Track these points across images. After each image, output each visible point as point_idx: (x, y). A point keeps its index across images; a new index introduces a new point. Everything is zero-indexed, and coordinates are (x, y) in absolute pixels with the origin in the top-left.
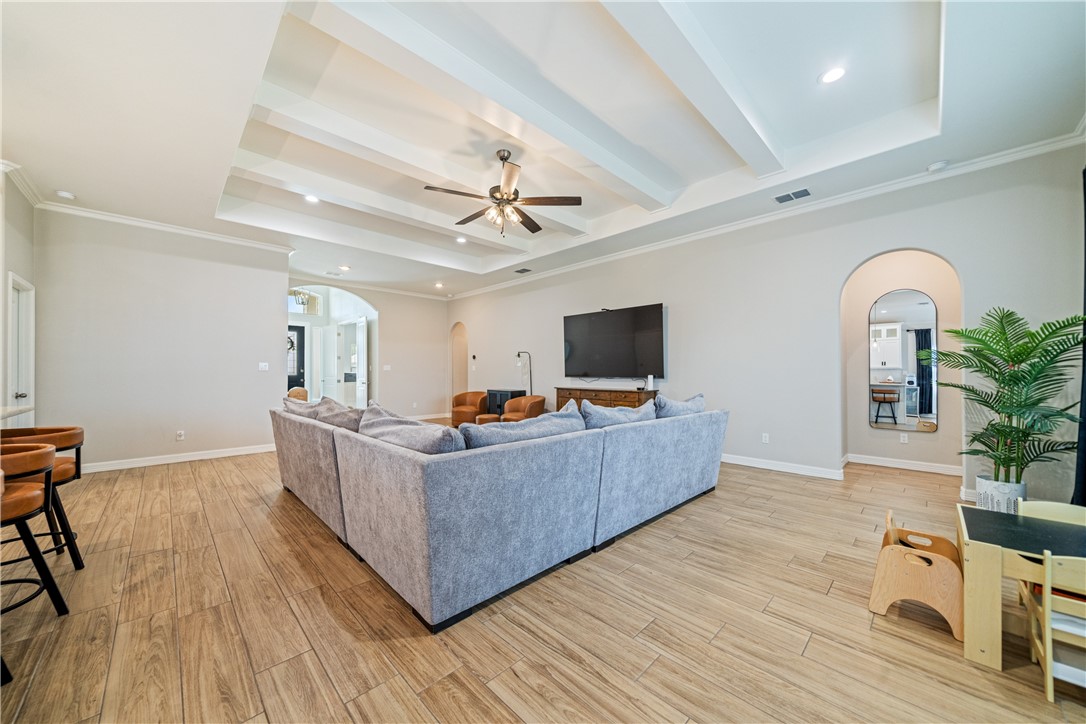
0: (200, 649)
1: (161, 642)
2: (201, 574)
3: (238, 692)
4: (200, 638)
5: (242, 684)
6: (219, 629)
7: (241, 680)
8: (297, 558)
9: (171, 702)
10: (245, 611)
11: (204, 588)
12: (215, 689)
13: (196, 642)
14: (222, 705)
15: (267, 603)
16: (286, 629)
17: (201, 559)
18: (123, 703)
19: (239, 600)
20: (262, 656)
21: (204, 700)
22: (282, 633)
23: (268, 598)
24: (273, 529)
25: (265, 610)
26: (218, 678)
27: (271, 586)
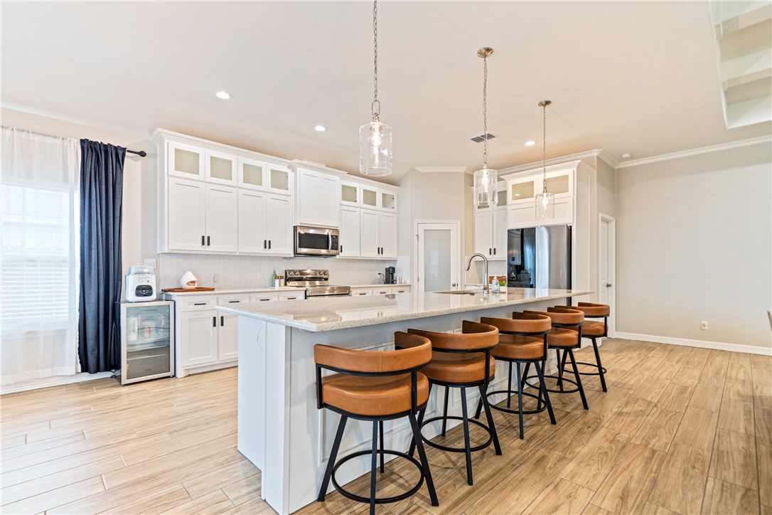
0: (629, 465)
1: (614, 448)
2: (661, 427)
3: (631, 501)
4: (633, 460)
5: (636, 499)
6: (647, 463)
7: (638, 497)
8: (745, 457)
9: (598, 478)
10: (670, 464)
11: (656, 435)
12: (621, 489)
13: (630, 460)
14: (618, 499)
15: (690, 470)
16: (690, 495)
17: (668, 418)
18: (581, 462)
19: (672, 455)
20: (660, 496)
21: (612, 489)
22: (684, 494)
23: (694, 467)
24: (742, 425)
25: (685, 473)
26: (627, 486)
27: (703, 462)
